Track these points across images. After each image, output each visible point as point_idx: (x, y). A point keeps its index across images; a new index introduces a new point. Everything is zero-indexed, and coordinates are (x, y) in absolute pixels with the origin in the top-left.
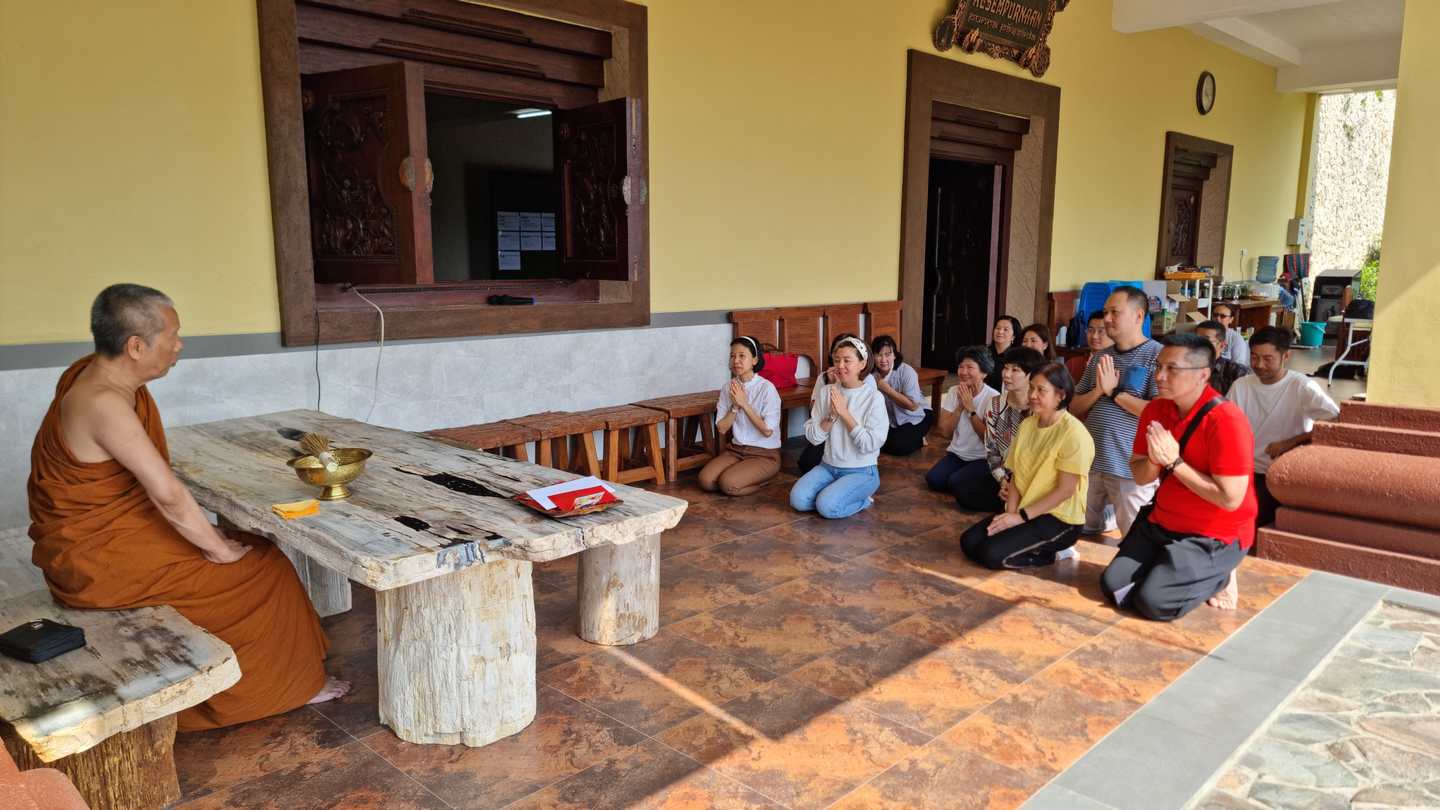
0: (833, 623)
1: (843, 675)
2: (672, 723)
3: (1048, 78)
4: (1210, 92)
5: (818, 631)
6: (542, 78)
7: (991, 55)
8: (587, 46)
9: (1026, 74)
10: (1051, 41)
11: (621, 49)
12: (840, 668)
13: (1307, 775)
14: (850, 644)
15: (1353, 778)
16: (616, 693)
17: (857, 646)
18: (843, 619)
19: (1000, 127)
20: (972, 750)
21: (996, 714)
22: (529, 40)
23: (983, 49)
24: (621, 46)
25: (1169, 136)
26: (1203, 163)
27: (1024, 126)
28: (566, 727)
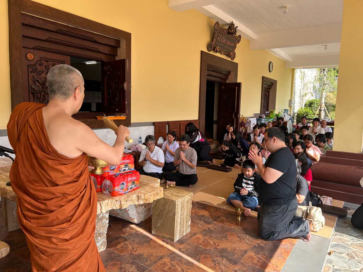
0: (198, 221)
1: (206, 240)
2: (156, 262)
3: (235, 61)
4: (272, 67)
5: (194, 224)
6: (99, 52)
7: (221, 54)
8: (113, 44)
9: (229, 59)
10: (236, 51)
11: (123, 45)
12: (204, 237)
13: (345, 265)
14: (204, 228)
15: (358, 265)
16: (134, 251)
17: (207, 229)
18: (201, 220)
19: (224, 73)
20: (252, 265)
21: (255, 251)
22: (96, 41)
23: (220, 52)
24: (123, 44)
25: (263, 77)
26: (270, 85)
27: (229, 73)
28: (120, 266)
